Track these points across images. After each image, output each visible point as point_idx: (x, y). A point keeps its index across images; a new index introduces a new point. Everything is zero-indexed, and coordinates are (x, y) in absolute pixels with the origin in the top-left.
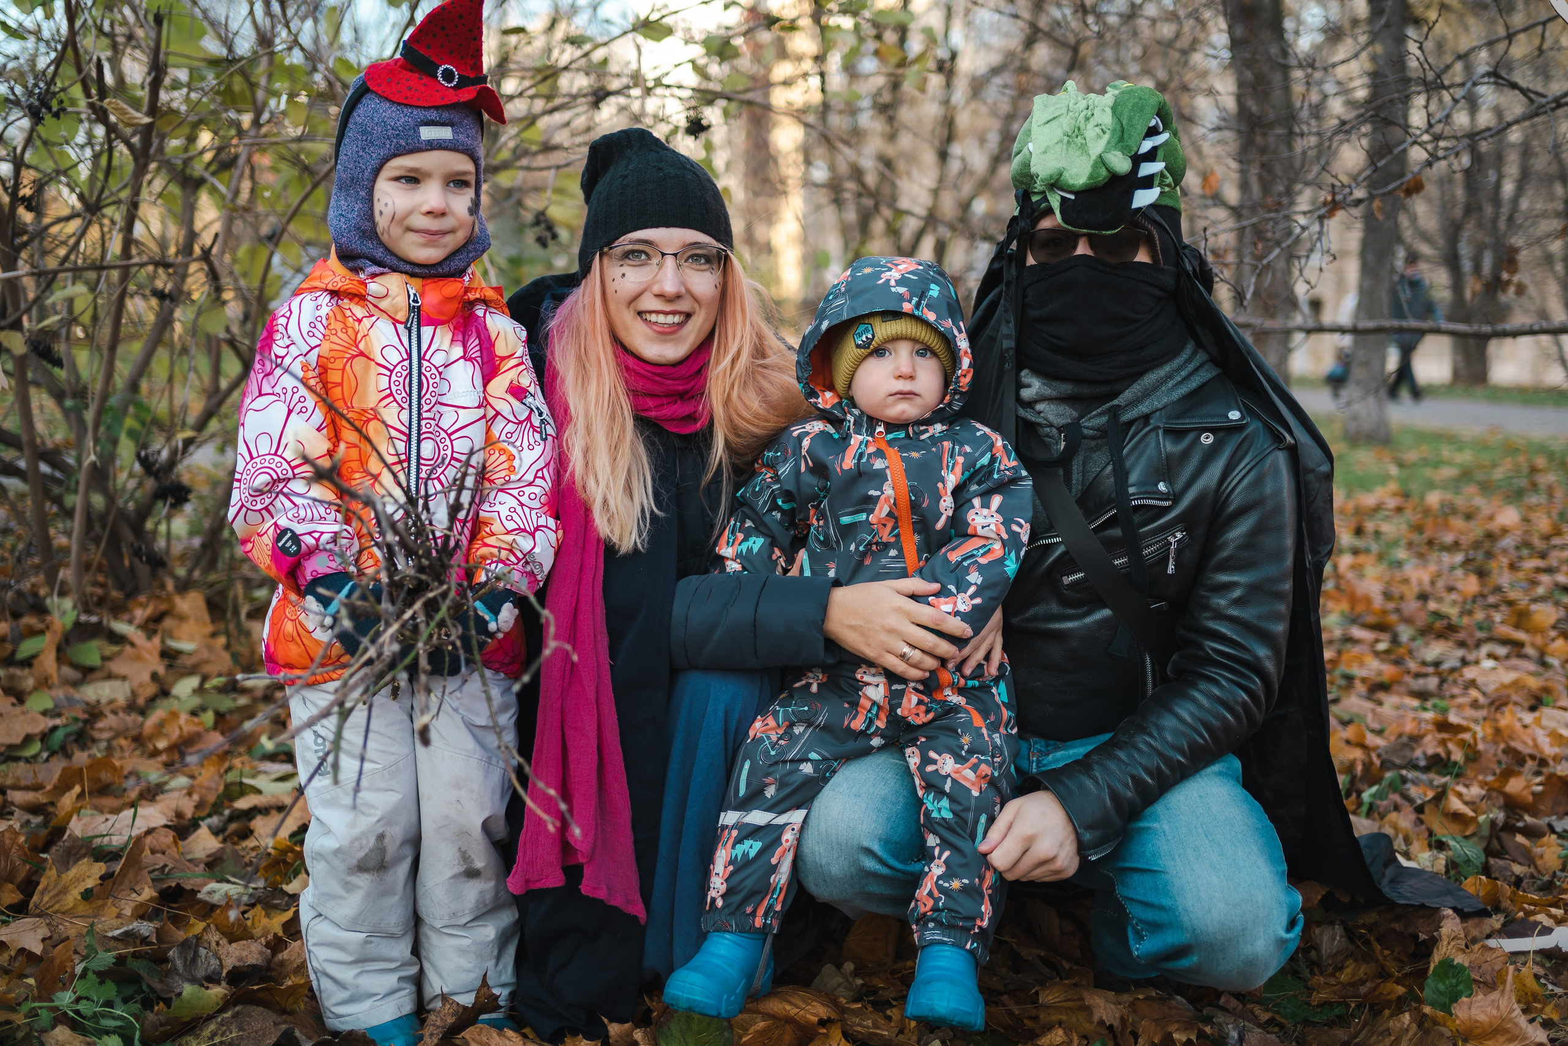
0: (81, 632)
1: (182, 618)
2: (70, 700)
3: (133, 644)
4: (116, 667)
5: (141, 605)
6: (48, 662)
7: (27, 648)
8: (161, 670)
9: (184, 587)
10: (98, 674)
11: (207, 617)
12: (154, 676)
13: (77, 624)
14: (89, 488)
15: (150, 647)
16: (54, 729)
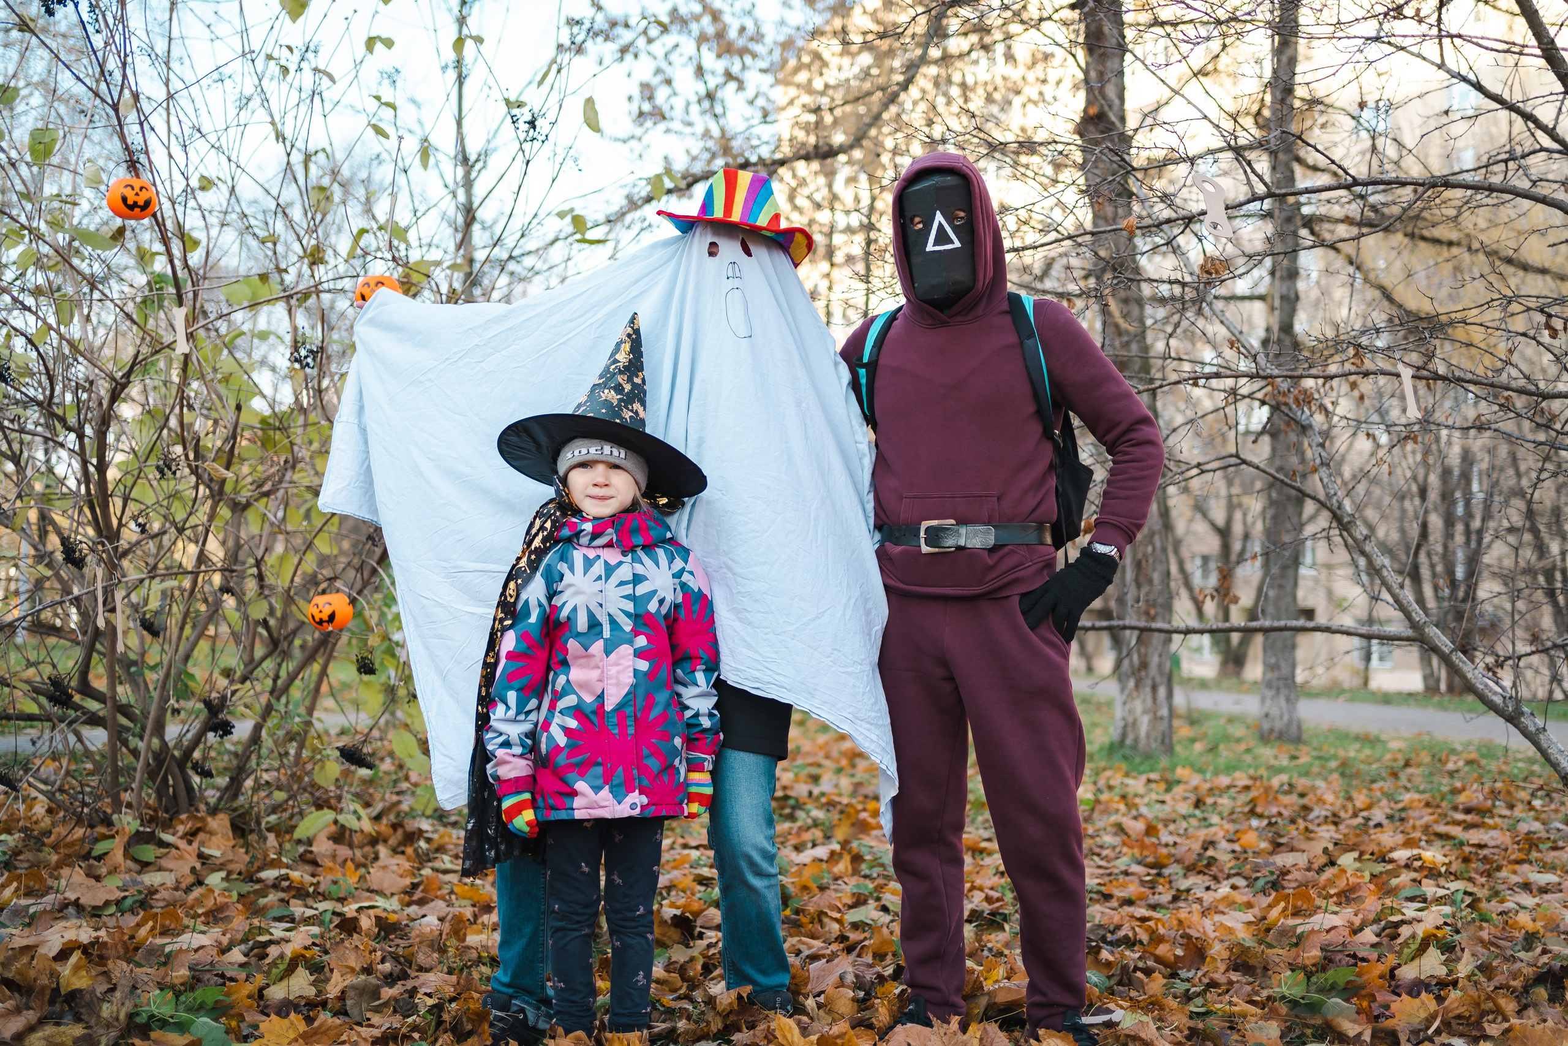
0: (139, 838)
1: (211, 833)
2: (135, 882)
3: (177, 848)
4: (164, 863)
5: (182, 823)
6: (118, 856)
7: (100, 848)
8: (198, 866)
9: (213, 811)
10: (151, 868)
11: (231, 834)
12: (193, 870)
13: (138, 831)
14: (152, 735)
15: (189, 851)
16: (125, 898)
